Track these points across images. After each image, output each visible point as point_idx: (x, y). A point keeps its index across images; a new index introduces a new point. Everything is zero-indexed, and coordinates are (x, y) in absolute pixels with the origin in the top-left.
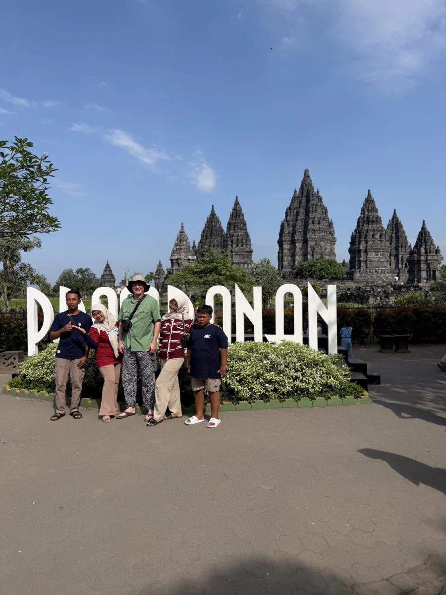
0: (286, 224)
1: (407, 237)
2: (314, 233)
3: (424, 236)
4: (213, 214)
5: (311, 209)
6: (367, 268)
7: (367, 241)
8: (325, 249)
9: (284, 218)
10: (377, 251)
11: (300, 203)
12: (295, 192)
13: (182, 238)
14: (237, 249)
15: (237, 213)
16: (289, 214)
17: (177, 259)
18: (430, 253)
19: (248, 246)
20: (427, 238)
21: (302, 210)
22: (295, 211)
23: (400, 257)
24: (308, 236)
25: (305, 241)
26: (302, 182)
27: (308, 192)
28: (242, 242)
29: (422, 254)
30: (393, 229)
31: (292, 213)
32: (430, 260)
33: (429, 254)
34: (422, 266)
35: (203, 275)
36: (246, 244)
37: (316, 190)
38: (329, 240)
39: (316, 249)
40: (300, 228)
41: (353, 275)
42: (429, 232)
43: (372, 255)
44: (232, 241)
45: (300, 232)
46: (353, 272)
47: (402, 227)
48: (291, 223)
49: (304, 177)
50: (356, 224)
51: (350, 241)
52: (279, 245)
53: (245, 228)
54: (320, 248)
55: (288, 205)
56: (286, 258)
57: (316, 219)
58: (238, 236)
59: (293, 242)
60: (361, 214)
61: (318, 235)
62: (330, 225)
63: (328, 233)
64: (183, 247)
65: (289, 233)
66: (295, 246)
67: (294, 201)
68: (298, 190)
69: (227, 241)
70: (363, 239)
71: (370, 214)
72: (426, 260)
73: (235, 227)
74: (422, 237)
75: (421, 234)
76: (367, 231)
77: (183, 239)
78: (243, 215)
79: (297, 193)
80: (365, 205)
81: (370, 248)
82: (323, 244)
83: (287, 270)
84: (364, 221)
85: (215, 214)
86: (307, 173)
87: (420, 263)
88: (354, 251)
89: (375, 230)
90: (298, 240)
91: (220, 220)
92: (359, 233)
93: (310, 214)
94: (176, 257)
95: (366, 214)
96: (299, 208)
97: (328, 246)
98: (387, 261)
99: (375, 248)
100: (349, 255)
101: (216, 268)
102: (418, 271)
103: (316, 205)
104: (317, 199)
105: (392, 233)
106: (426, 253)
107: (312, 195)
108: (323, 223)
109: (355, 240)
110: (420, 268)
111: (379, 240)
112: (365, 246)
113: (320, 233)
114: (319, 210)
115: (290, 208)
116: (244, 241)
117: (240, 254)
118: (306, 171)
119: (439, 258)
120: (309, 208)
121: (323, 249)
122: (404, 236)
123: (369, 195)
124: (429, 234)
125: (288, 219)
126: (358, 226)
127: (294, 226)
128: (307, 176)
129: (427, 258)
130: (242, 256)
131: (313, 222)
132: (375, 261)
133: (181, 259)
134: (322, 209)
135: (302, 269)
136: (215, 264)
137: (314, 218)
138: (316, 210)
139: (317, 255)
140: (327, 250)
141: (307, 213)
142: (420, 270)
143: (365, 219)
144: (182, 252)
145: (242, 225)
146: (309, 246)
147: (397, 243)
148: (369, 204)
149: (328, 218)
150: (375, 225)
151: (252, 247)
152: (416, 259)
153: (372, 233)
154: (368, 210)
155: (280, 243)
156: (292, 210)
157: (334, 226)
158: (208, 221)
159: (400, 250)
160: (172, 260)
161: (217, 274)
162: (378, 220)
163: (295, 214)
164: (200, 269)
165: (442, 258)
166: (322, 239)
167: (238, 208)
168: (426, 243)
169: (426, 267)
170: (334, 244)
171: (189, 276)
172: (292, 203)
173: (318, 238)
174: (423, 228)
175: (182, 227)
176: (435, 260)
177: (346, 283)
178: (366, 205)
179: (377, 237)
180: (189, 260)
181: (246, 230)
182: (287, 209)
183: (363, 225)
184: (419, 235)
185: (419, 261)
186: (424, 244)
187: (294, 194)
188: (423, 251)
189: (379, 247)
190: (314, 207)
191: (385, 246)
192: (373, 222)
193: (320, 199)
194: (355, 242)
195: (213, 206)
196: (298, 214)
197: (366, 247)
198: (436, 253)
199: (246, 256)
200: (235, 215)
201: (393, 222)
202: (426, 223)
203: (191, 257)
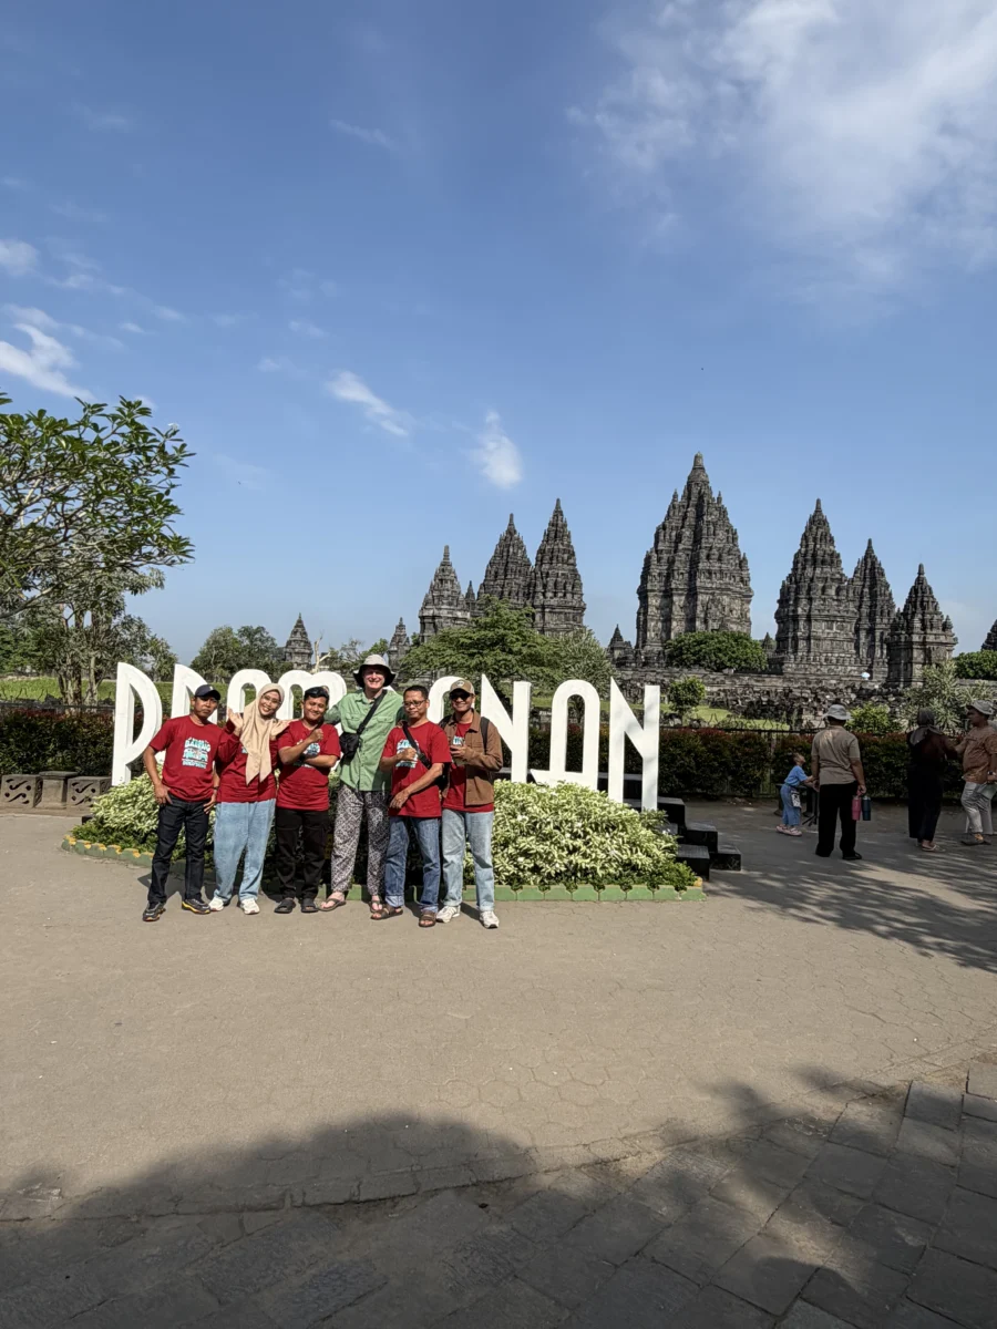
0: (654, 557)
1: (893, 596)
2: (710, 578)
3: (920, 594)
4: (511, 531)
5: (705, 531)
6: (809, 651)
7: (810, 600)
8: (731, 611)
9: (652, 545)
10: (830, 620)
11: (684, 518)
12: (675, 496)
13: (444, 575)
14: (554, 602)
15: (557, 530)
16: (662, 538)
17: (434, 617)
18: (932, 628)
19: (576, 597)
20: (926, 599)
21: (687, 533)
22: (674, 533)
23: (878, 634)
24: (698, 584)
25: (692, 593)
26: (689, 478)
27: (701, 497)
28: (565, 588)
29: (916, 631)
30: (865, 578)
31: (668, 537)
32: (932, 643)
33: (928, 631)
34: (915, 653)
35: (475, 651)
36: (573, 594)
37: (715, 495)
38: (740, 593)
39: (713, 608)
40: (681, 566)
41: (783, 664)
42: (930, 589)
43: (819, 628)
44: (545, 586)
45: (682, 574)
46: (783, 658)
47: (883, 575)
48: (665, 556)
49: (694, 469)
50: (791, 566)
51: (778, 597)
52: (640, 598)
53: (571, 561)
54: (720, 607)
55: (660, 521)
56: (653, 624)
57: (714, 551)
58: (557, 576)
59: (668, 594)
60: (801, 545)
61: (716, 582)
62: (742, 563)
63: (738, 579)
64: (446, 593)
65: (660, 574)
66: (672, 602)
67: (671, 514)
68: (680, 494)
69: (535, 586)
70: (803, 595)
71: (818, 546)
72: (924, 643)
73: (551, 559)
74: (917, 596)
75: (914, 590)
76: (812, 580)
77: (447, 578)
78: (569, 536)
79: (679, 499)
80: (809, 529)
81: (817, 612)
82: (726, 600)
83: (654, 647)
84: (806, 560)
85: (515, 531)
86: (700, 462)
87: (912, 649)
88: (785, 617)
89: (826, 579)
90: (677, 589)
91: (525, 543)
92: (796, 582)
93: (703, 541)
94: (431, 613)
95: (811, 546)
96: (682, 527)
97: (737, 605)
98: (851, 640)
99: (826, 613)
100: (777, 625)
101: (501, 640)
102: (906, 664)
103: (715, 524)
104: (716, 513)
105: (864, 586)
106: (924, 628)
107: (708, 503)
108: (728, 560)
109: (790, 595)
110: (912, 658)
111: (835, 598)
112: (807, 608)
113: (721, 579)
114: (721, 534)
115: (664, 527)
116: (569, 588)
117: (560, 613)
118: (696, 457)
119: (950, 640)
120: (701, 530)
121: (727, 609)
122: (887, 593)
123: (818, 510)
124: (931, 592)
125: (659, 548)
126: (795, 569)
127: (671, 562)
128: (698, 468)
129: (925, 638)
130: (563, 616)
131: (708, 557)
132: (825, 639)
133: (440, 617)
134: (727, 531)
135: (681, 648)
136: (502, 631)
137: (711, 548)
138: (714, 534)
139: (714, 620)
140: (734, 612)
141: (697, 540)
142: (910, 662)
143: (809, 557)
144: (443, 604)
145: (566, 556)
146: (699, 603)
147: (873, 606)
148: (817, 528)
149: (738, 551)
150: (827, 569)
151: (584, 598)
152: (903, 640)
153: (821, 585)
154: (815, 539)
155: (643, 594)
156: (667, 530)
157: (750, 565)
158: (500, 545)
159: (878, 620)
160: (422, 618)
161: (503, 650)
162: (834, 559)
163: (674, 538)
164: (470, 638)
165: (956, 639)
166: (724, 590)
167: (559, 522)
168: (923, 608)
169: (922, 656)
170: (749, 602)
171: (449, 652)
172: (668, 516)
173: (717, 589)
174: (918, 579)
175: (446, 556)
176: (942, 644)
177: (767, 680)
178: (811, 529)
179: (832, 592)
180: (456, 619)
181: (574, 565)
182: (658, 529)
183: (804, 568)
184: (910, 593)
185: (909, 645)
186: (919, 610)
187: (674, 501)
188: (917, 624)
189: (836, 613)
190: (711, 526)
191: (847, 612)
192: (823, 562)
193: (723, 512)
194: (787, 601)
195: (512, 516)
196: (679, 538)
197: (810, 610)
198: (944, 630)
199: (571, 616)
200: (553, 535)
201: (866, 564)
202: (925, 570)
203: (459, 614)
